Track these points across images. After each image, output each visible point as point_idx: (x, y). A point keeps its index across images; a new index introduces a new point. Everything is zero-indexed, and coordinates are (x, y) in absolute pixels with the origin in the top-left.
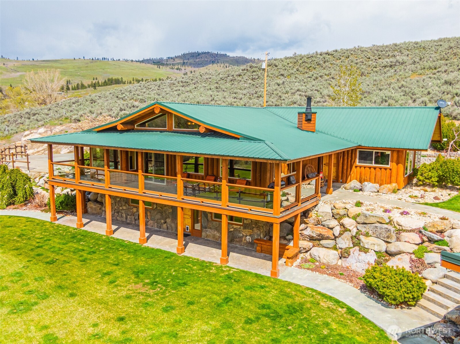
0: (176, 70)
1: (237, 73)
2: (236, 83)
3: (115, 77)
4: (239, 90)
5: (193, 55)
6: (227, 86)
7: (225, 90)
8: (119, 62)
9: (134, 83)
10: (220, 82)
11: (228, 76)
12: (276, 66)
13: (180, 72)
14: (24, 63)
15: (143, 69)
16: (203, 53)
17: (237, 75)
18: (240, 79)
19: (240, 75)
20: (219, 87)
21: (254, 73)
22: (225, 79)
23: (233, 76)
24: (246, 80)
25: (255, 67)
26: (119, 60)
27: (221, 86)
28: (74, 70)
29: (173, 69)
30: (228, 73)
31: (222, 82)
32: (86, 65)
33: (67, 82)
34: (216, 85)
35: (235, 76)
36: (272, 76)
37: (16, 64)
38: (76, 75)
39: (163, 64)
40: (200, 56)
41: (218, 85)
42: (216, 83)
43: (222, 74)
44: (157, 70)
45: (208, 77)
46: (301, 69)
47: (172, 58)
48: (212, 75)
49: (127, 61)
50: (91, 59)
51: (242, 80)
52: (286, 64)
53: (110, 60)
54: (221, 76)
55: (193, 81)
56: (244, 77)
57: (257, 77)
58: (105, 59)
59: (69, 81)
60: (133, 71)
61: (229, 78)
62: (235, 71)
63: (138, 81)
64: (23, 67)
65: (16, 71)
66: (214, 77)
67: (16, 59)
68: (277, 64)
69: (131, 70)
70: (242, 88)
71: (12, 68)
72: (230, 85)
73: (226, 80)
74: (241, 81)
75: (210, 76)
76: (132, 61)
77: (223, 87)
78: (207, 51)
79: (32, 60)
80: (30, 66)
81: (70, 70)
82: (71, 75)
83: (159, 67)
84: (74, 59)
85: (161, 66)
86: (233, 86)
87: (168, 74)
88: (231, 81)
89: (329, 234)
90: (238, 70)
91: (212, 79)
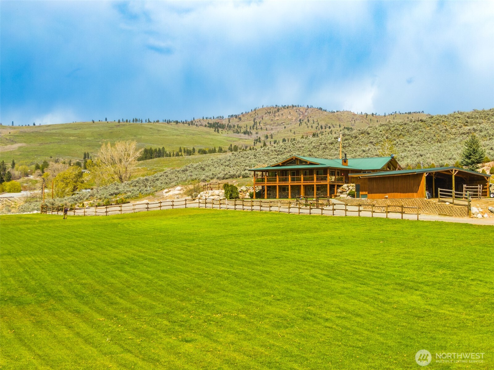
0: (243, 135)
1: (329, 141)
2: (328, 151)
3: (155, 147)
4: (329, 157)
5: (269, 111)
6: (319, 153)
7: (318, 156)
8: (157, 124)
9: (182, 155)
10: (313, 150)
11: (321, 145)
12: (368, 134)
13: (249, 138)
14: (22, 130)
15: (193, 134)
16: (284, 107)
17: (329, 143)
18: (332, 147)
19: (332, 143)
20: (312, 154)
21: (346, 141)
22: (318, 147)
23: (325, 144)
24: (337, 148)
25: (348, 135)
26: (158, 121)
27: (313, 153)
28: (93, 138)
29: (238, 133)
30: (320, 141)
31: (314, 150)
32: (110, 131)
33: (85, 154)
34: (309, 153)
35: (327, 144)
36: (362, 143)
37: (12, 131)
38: (96, 146)
39: (223, 127)
40: (280, 113)
41: (310, 153)
42: (309, 151)
43: (314, 143)
44: (214, 135)
45: (300, 145)
46: (390, 137)
47: (236, 117)
48: (305, 144)
49: (169, 122)
50: (117, 121)
51: (334, 148)
52: (379, 132)
53: (144, 121)
54: (313, 144)
55: (287, 150)
56: (336, 145)
57: (348, 145)
58: (136, 120)
59: (88, 153)
60: (179, 137)
61: (321, 146)
62: (328, 140)
63: (189, 153)
64: (23, 136)
65: (13, 142)
66: (307, 145)
67: (11, 125)
68: (370, 132)
69: (175, 137)
70: (332, 155)
71: (8, 138)
72: (321, 153)
73: (318, 149)
74: (332, 149)
75: (303, 145)
76: (177, 122)
77: (315, 154)
78: (290, 105)
79: (32, 125)
80: (32, 134)
81: (87, 138)
82: (89, 146)
83: (218, 131)
84: (93, 122)
85: (220, 130)
86: (325, 153)
87: (231, 141)
88: (323, 149)
89: (345, 190)
90: (330, 139)
91: (304, 148)
